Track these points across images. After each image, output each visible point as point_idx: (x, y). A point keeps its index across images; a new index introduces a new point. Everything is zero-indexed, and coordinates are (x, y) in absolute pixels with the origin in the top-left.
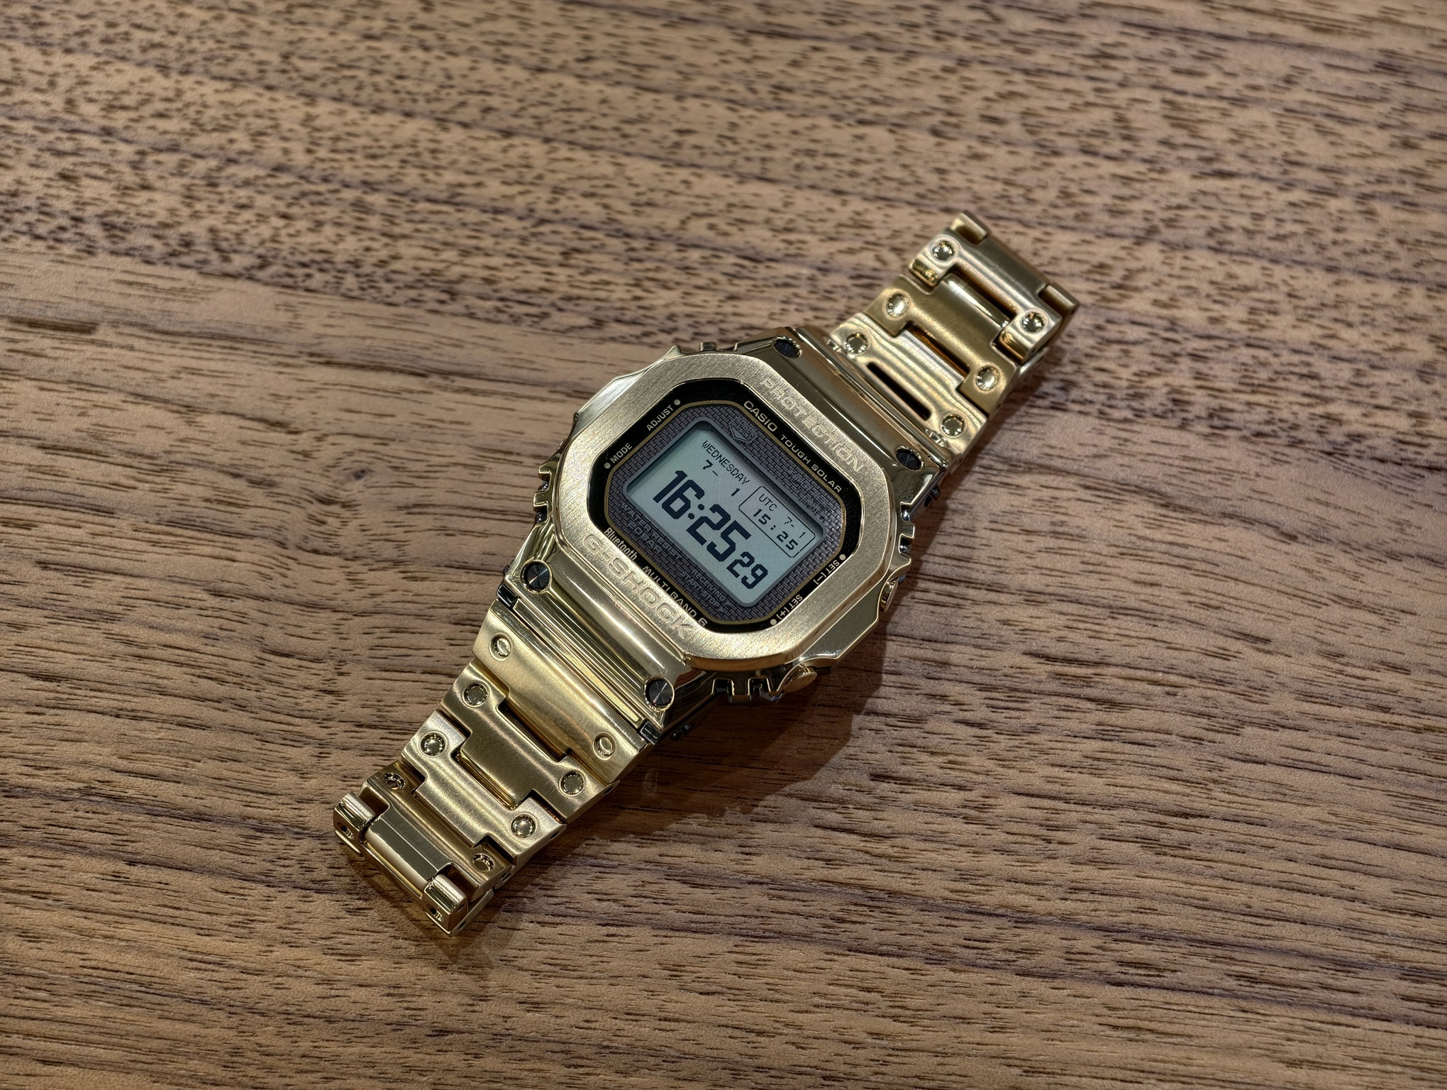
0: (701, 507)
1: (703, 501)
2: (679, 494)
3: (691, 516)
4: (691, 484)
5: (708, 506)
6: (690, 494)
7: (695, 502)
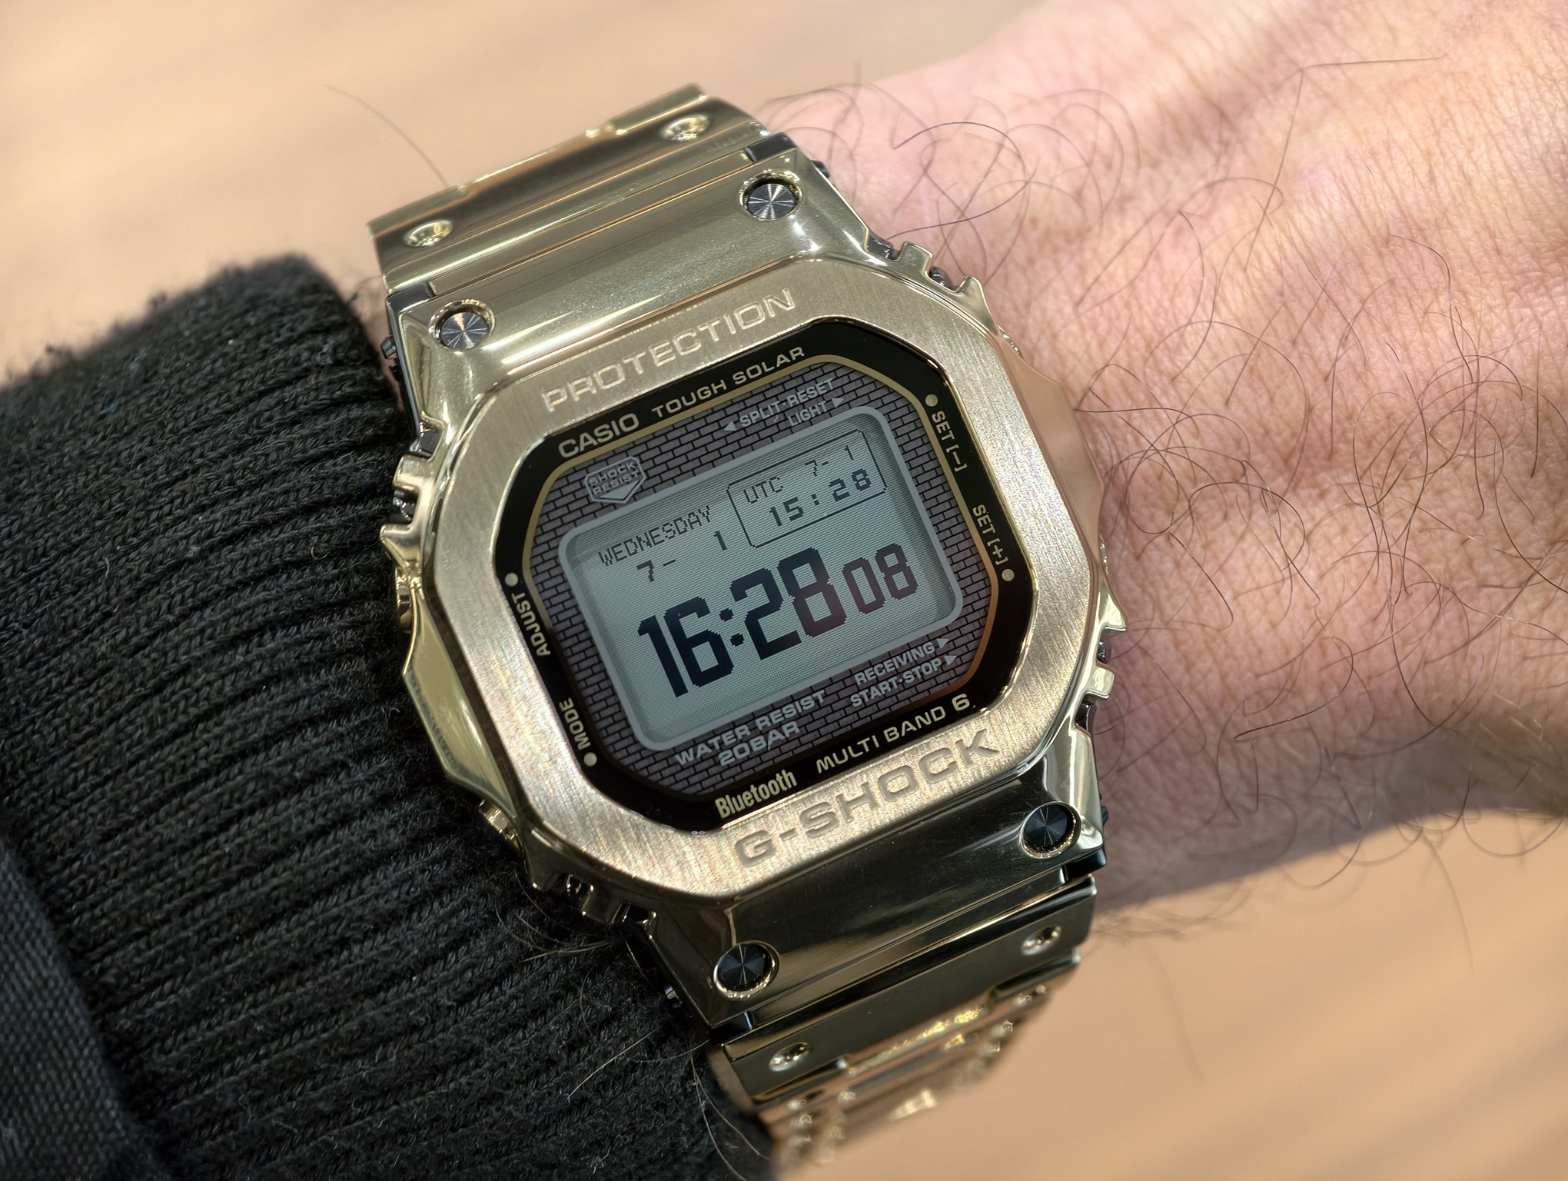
0: (726, 615)
1: (715, 609)
2: (686, 645)
3: (737, 640)
4: (674, 616)
5: (728, 601)
6: (691, 625)
7: (711, 623)
